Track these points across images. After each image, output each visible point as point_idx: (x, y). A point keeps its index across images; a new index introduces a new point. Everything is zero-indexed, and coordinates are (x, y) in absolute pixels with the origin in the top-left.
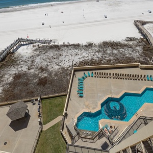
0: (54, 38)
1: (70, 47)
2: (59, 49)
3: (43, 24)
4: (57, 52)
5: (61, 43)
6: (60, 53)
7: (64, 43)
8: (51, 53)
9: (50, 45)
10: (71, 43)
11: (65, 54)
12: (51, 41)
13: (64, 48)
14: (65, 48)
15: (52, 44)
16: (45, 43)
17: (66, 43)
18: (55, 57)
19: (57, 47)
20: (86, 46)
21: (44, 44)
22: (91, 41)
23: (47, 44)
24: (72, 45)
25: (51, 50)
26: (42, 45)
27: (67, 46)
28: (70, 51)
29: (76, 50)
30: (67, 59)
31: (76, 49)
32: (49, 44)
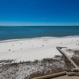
1: (24, 64)
2: (17, 66)
3: (10, 50)
4: (15, 68)
5: (19, 61)
6: (17, 69)
8: (11, 70)
9: (12, 63)
11: (20, 69)
12: (12, 60)
14: (21, 64)
16: (8, 62)
17: (22, 61)
18: (13, 72)
20: (34, 62)
21: (7, 63)
22: (36, 59)
23: (9, 63)
24: (26, 62)
25: (11, 67)
26: (6, 63)
27: (22, 63)
28: (24, 67)
29: (28, 66)
31: (28, 65)
32: (10, 63)
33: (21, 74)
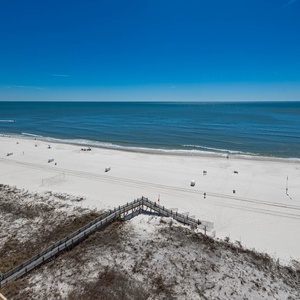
0: (206, 219)
1: (241, 255)
2: (212, 249)
3: (193, 185)
4: (205, 256)
5: (220, 236)
6: (213, 260)
7: (227, 239)
8: (191, 253)
9: (196, 231)
10: (246, 246)
11: (224, 269)
12: (199, 223)
13: (224, 253)
14: (229, 252)
15: (199, 230)
16: (185, 224)
17: (232, 241)
18: (199, 266)
19: (208, 243)
21: (183, 226)
23: (189, 227)
24: (247, 252)
25: (193, 245)
26: (179, 224)
27: (234, 249)
28: (240, 267)
29: (256, 272)
30: (227, 286)
31: (258, 267)
32: (192, 228)
33: (227, 289)
